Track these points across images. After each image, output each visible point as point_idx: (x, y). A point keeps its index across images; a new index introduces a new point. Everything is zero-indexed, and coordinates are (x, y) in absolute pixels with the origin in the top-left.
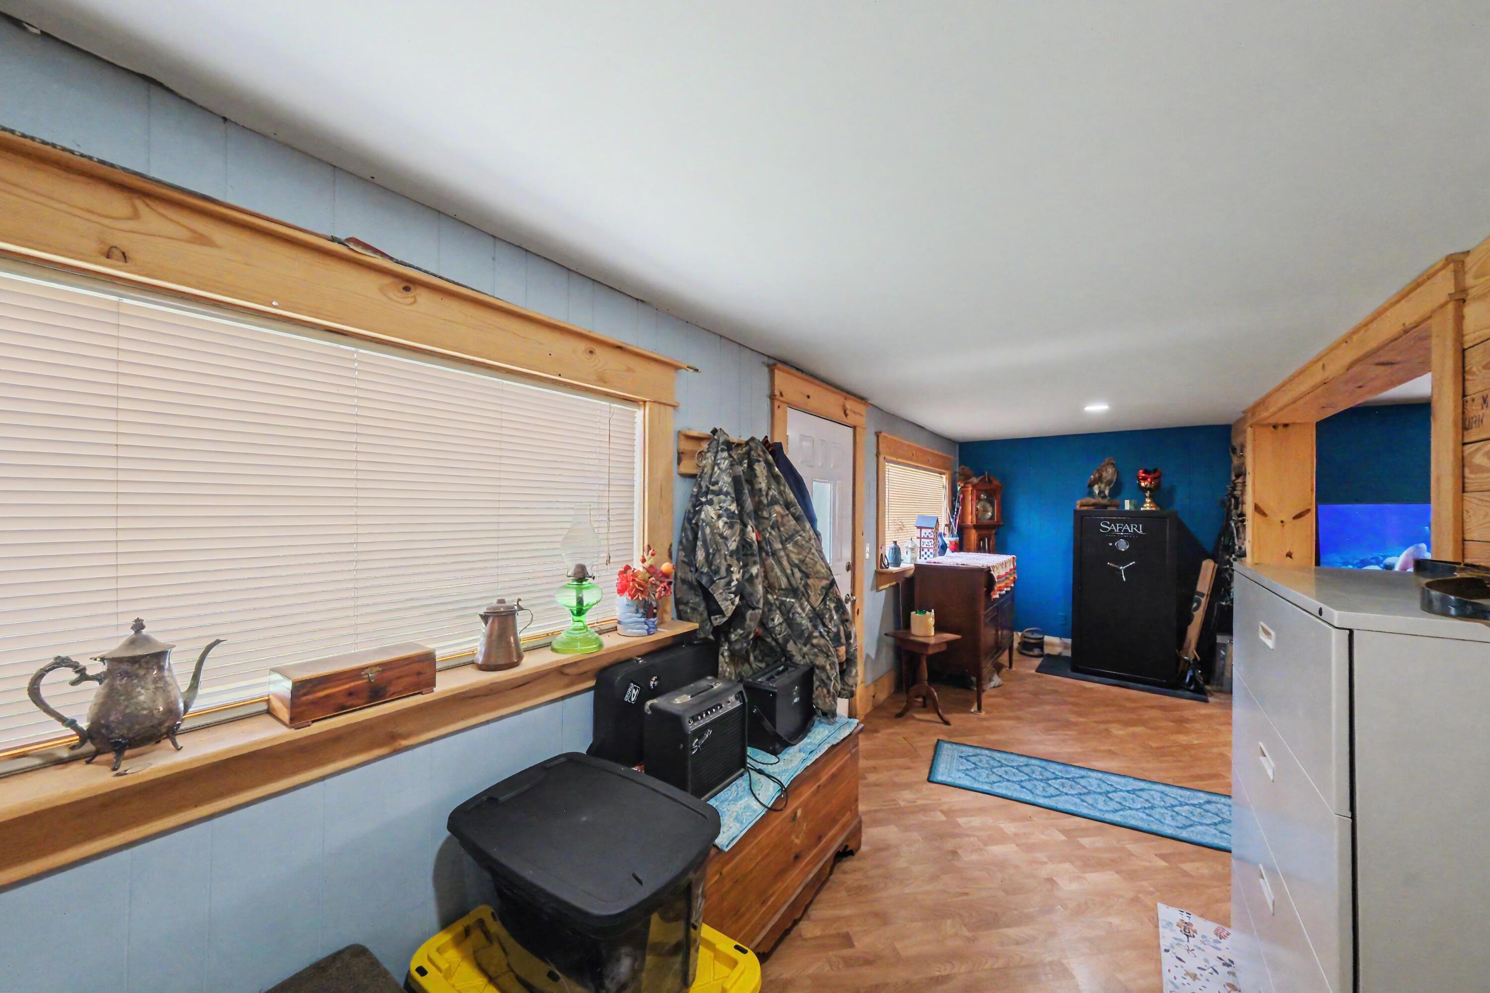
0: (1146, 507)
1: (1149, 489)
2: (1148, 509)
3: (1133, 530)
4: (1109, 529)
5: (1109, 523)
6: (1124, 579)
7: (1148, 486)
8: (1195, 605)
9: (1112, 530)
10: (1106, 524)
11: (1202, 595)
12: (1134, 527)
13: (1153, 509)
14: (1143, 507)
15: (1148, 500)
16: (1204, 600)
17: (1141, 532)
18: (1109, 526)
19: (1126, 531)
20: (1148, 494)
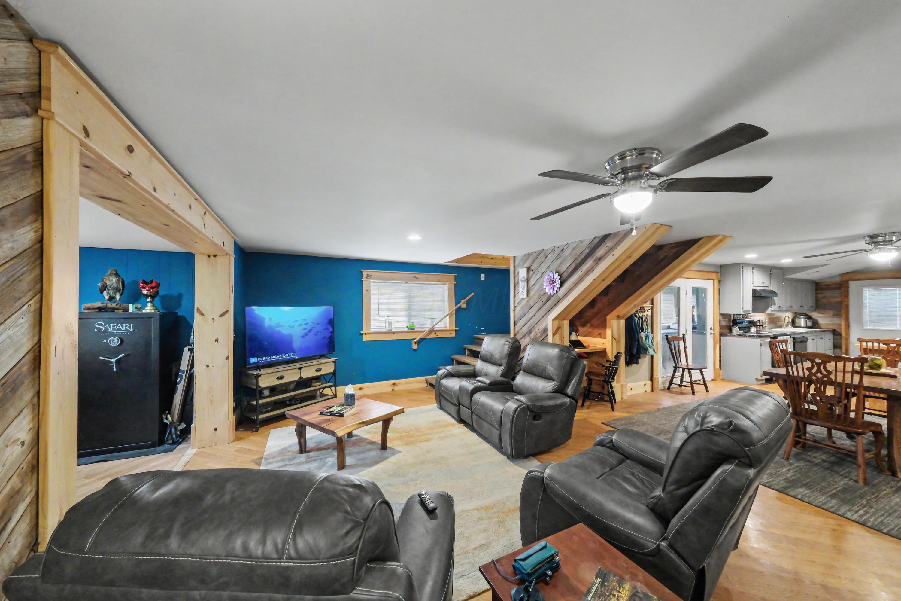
0: (147, 310)
1: (150, 296)
2: (148, 311)
3: (126, 328)
4: (103, 328)
5: (103, 323)
6: (115, 370)
7: (149, 294)
8: (179, 379)
9: (106, 330)
10: (101, 325)
11: (183, 372)
12: (126, 326)
13: (153, 311)
14: (145, 310)
15: (149, 304)
16: (184, 375)
17: (132, 330)
18: (104, 326)
19: (119, 329)
20: (149, 300)
